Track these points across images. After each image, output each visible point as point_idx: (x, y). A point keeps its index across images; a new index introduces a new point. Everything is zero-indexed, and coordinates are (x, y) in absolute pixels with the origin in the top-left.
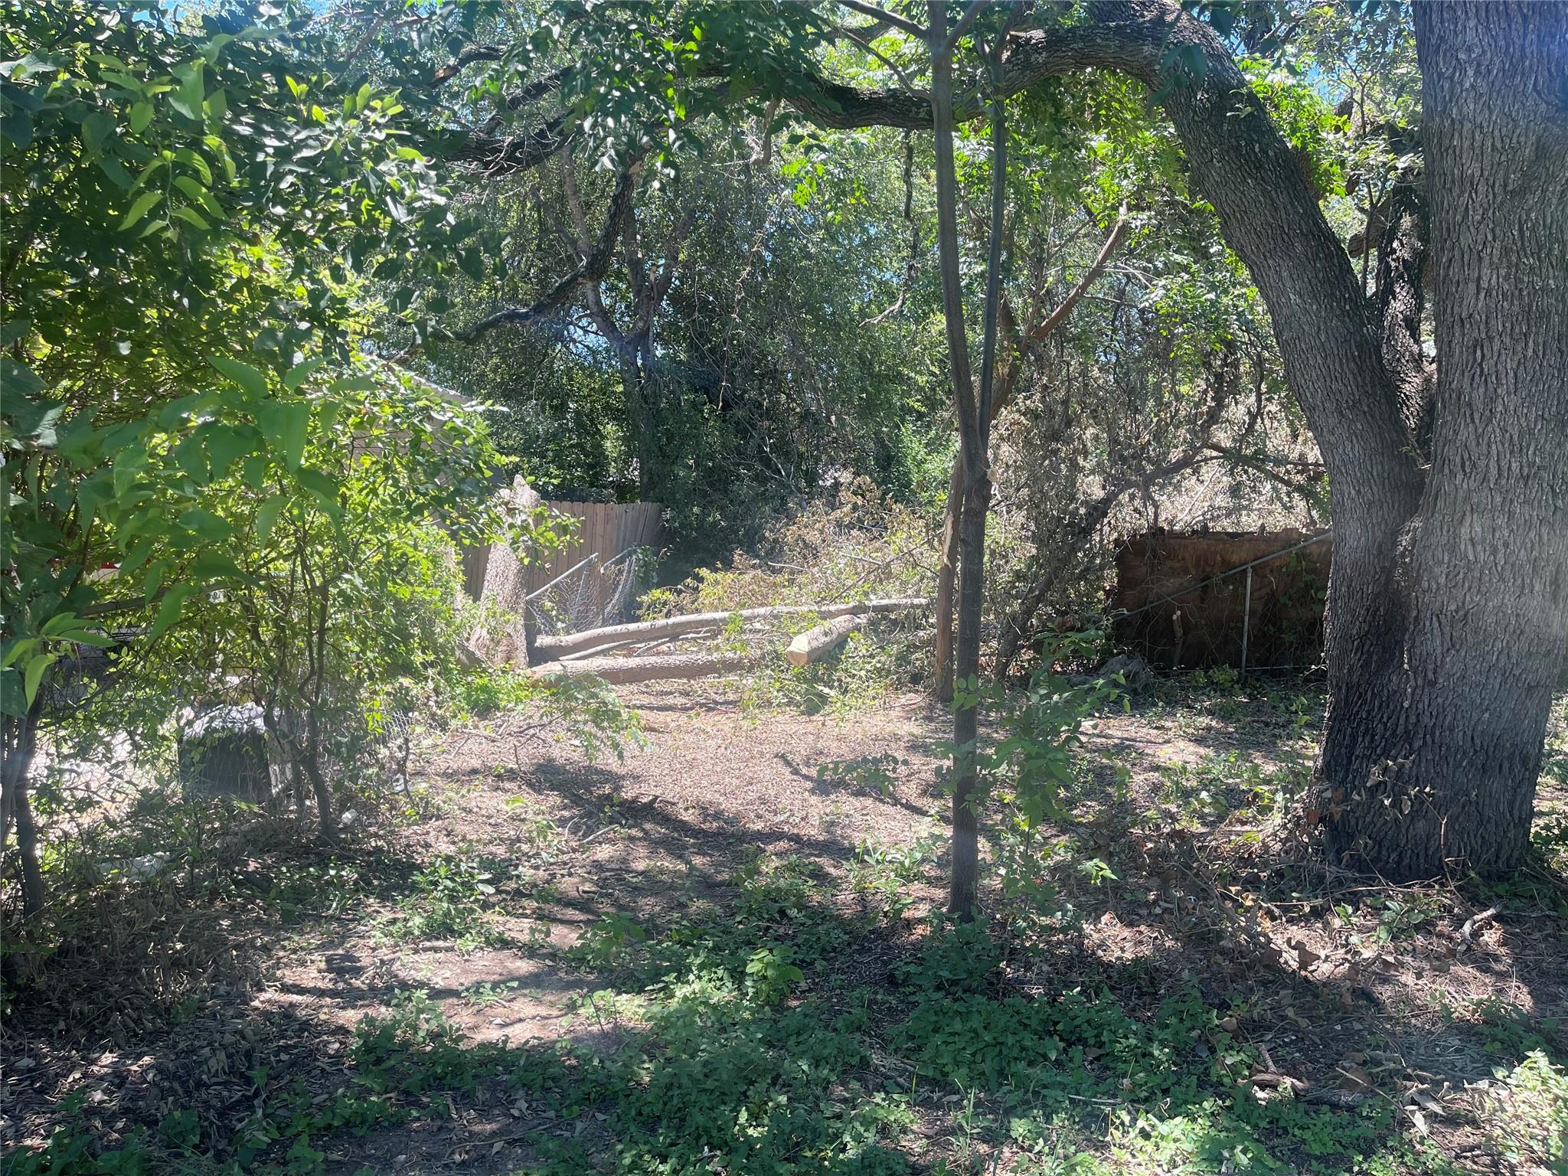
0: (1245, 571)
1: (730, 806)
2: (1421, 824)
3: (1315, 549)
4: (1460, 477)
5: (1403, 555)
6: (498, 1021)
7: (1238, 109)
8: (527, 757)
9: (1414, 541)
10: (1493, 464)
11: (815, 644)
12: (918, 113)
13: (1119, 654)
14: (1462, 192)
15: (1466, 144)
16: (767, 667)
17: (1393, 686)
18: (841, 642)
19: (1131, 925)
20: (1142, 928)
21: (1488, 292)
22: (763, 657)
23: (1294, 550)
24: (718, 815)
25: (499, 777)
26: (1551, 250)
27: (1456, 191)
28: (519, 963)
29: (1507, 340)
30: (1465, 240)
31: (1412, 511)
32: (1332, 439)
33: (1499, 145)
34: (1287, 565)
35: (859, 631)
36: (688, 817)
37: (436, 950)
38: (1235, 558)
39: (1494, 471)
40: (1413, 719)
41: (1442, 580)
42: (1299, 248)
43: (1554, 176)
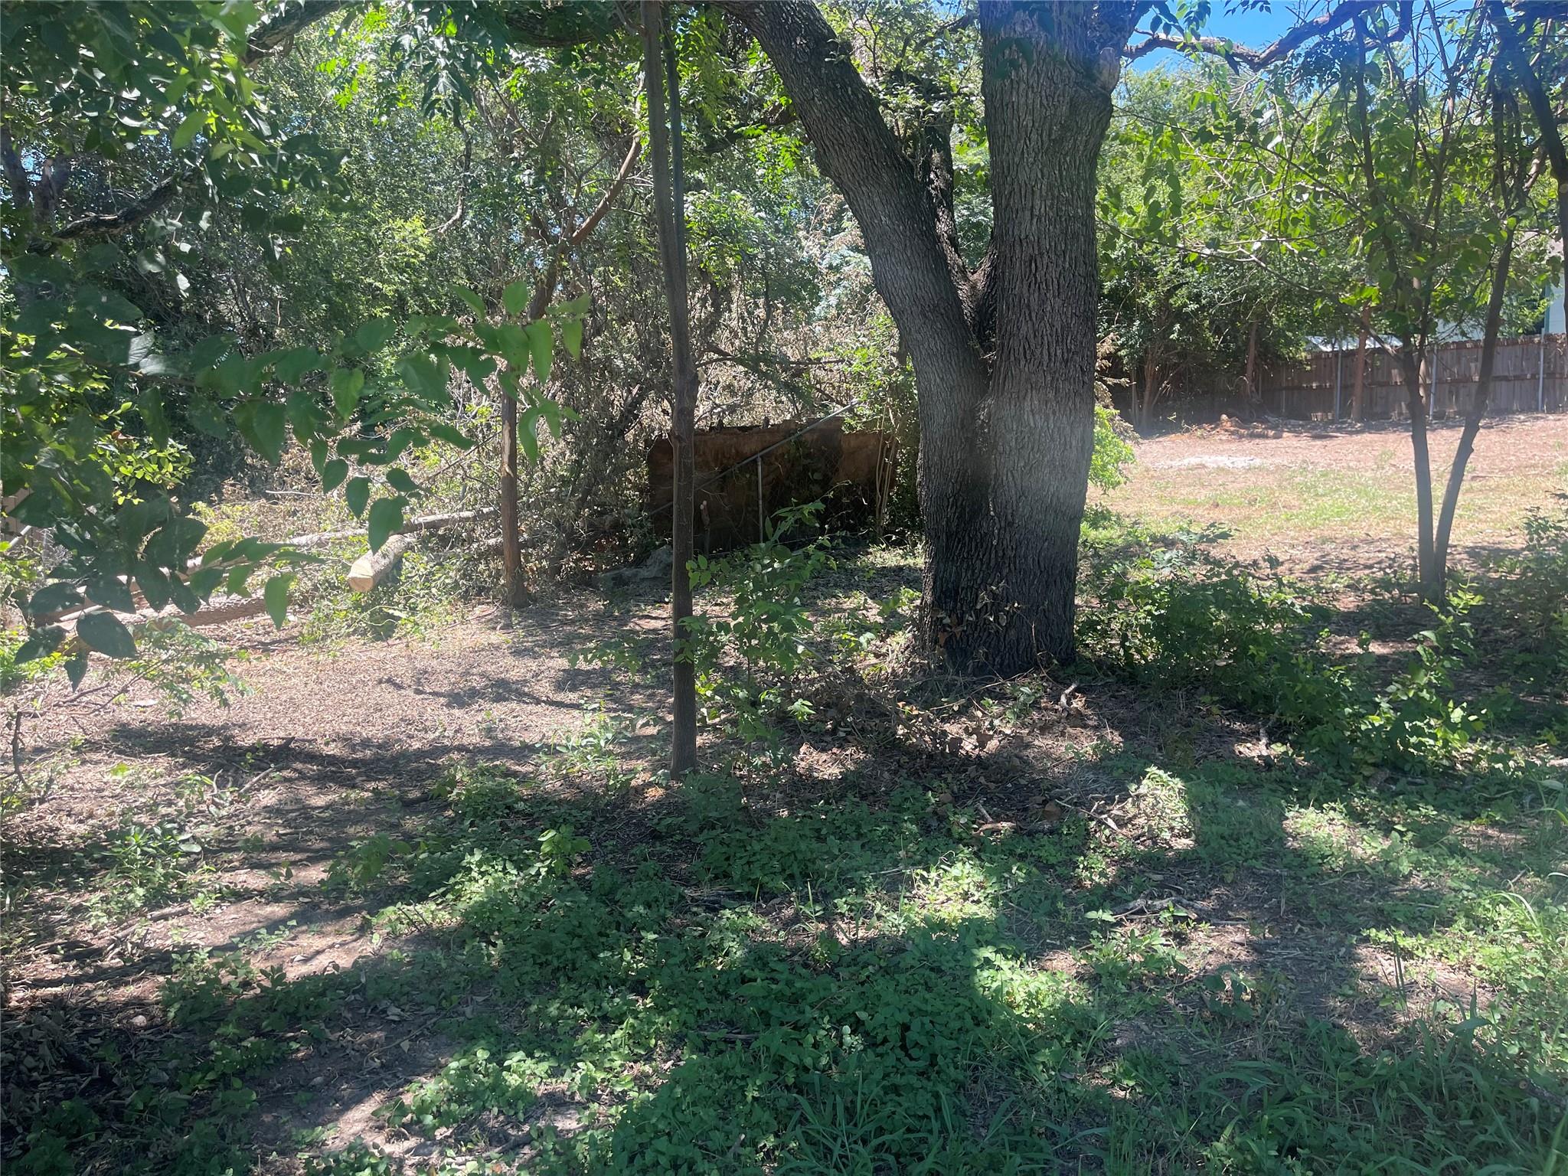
0: (755, 461)
1: (375, 732)
2: (1012, 632)
3: (809, 437)
4: (1023, 363)
5: (982, 427)
6: (299, 957)
7: (833, 56)
8: (95, 726)
9: (989, 414)
10: (1045, 352)
11: (378, 567)
12: (543, 31)
13: (661, 545)
14: (1019, 140)
15: (1023, 100)
16: (322, 597)
17: (984, 530)
18: (397, 564)
19: (823, 750)
20: (835, 750)
21: (1039, 219)
22: (316, 589)
23: (793, 438)
24: (366, 743)
25: (78, 750)
26: (1079, 186)
27: (1015, 138)
28: (269, 909)
29: (1053, 256)
30: (1023, 177)
31: (983, 392)
32: (919, 337)
33: (1045, 102)
34: (788, 452)
35: (412, 549)
36: (332, 750)
37: (165, 917)
38: (747, 449)
39: (1046, 358)
40: (1000, 554)
41: (1013, 444)
42: (886, 178)
43: (1081, 129)
